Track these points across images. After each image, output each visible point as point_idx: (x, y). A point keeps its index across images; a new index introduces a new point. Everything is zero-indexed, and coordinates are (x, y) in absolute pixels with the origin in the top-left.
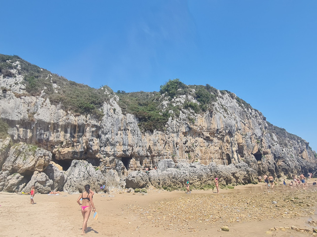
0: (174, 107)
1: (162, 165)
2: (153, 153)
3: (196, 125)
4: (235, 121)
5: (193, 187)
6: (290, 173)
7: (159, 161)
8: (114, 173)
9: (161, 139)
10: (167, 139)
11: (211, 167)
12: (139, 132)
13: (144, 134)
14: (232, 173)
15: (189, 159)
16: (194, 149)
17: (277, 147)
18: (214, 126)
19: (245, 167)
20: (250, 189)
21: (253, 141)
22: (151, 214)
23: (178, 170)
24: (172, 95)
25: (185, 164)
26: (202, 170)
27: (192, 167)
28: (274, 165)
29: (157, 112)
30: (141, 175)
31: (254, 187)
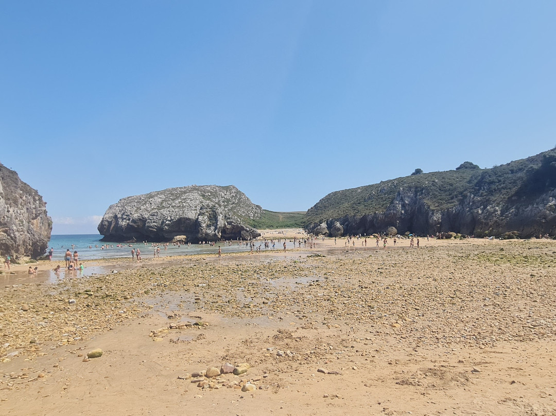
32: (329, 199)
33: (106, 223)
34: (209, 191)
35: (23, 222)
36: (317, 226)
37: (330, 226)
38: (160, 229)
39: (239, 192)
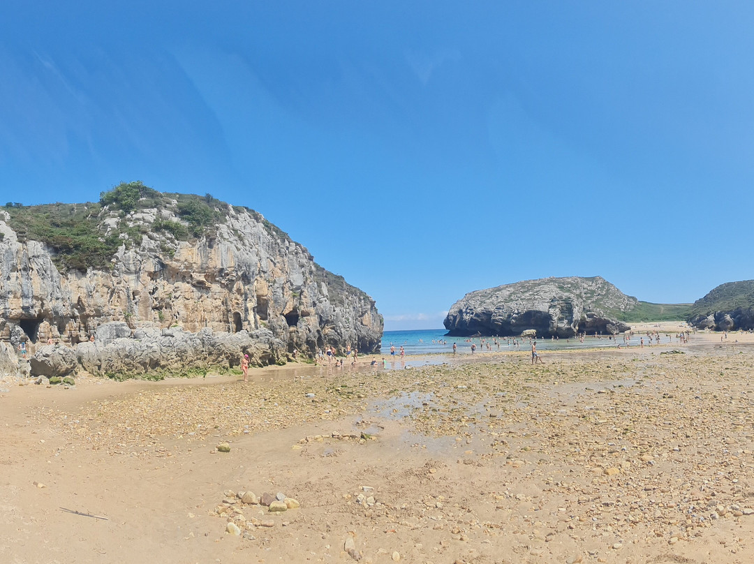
0: (131, 229)
1: (105, 332)
2: (87, 311)
3: (177, 261)
4: (258, 257)
5: (167, 373)
6: (340, 346)
7: (99, 325)
8: (6, 349)
9: (101, 285)
10: (115, 284)
11: (204, 336)
12: (55, 273)
13: (66, 276)
14: (242, 347)
15: (161, 322)
16: (171, 303)
17: (326, 305)
18: (216, 262)
19: (267, 337)
20: (271, 373)
21: (285, 293)
22: (85, 425)
23: (136, 342)
24: (127, 209)
25: (150, 331)
26: (186, 341)
27: (166, 335)
28: (316, 334)
29: (93, 237)
30: (62, 352)
31: (278, 371)
32: (720, 290)
33: (452, 318)
34: (568, 283)
35: (348, 319)
36: (704, 319)
37: (719, 318)
38: (506, 323)
39: (607, 282)
